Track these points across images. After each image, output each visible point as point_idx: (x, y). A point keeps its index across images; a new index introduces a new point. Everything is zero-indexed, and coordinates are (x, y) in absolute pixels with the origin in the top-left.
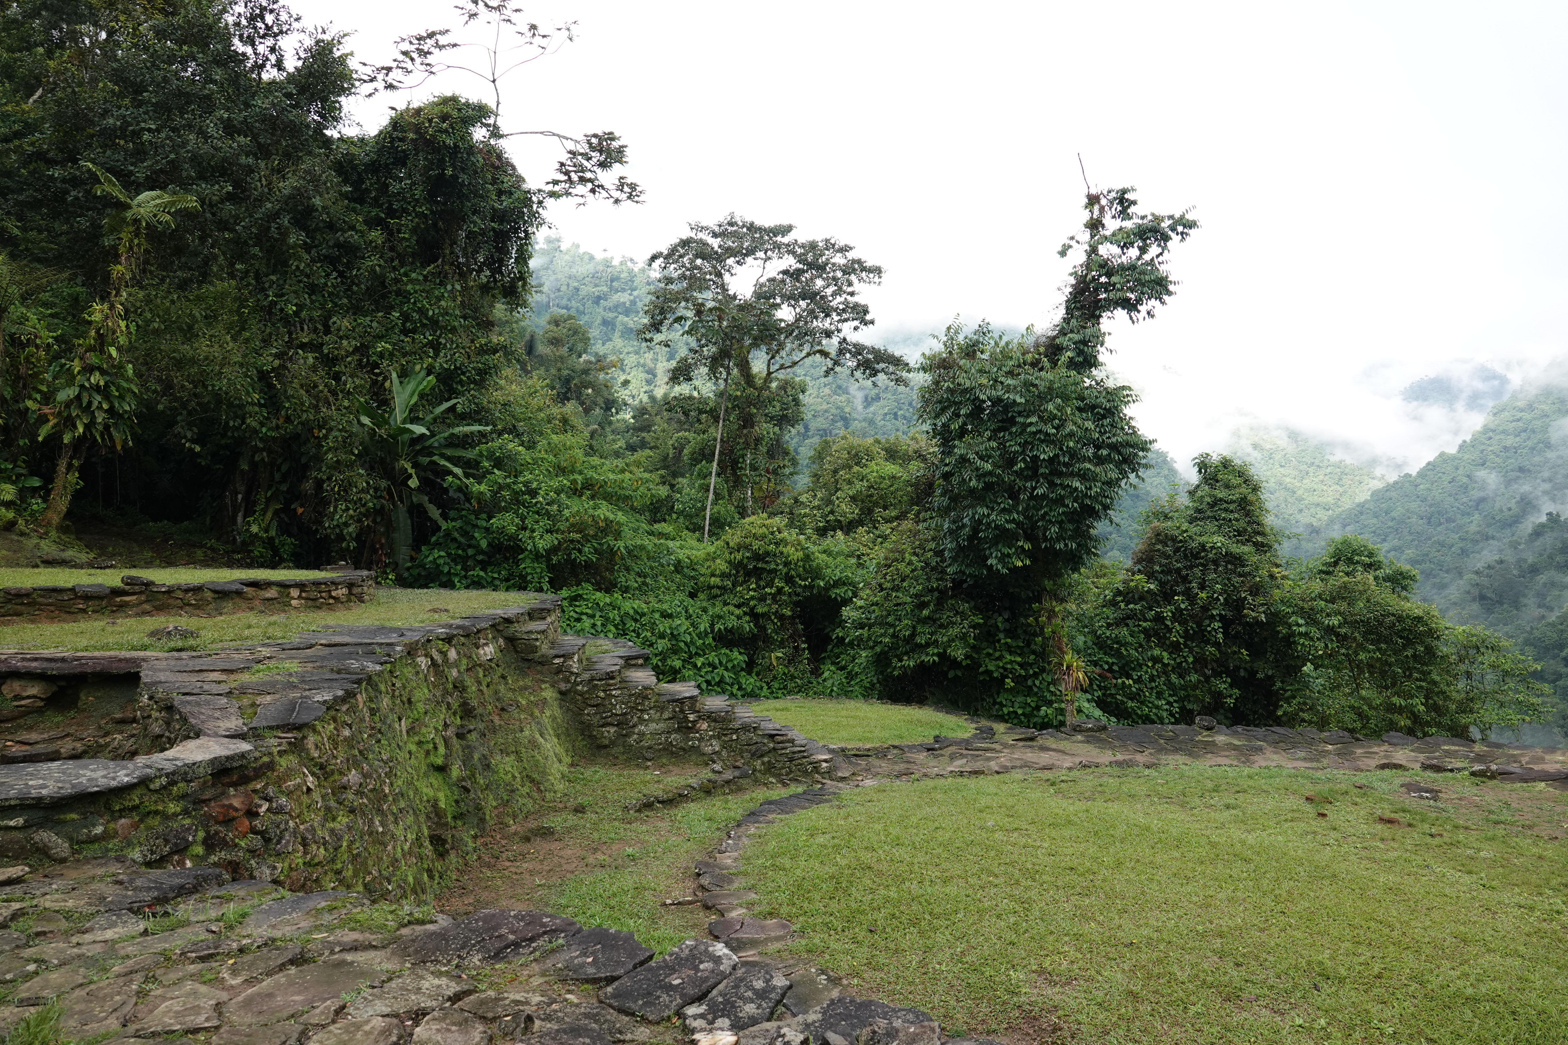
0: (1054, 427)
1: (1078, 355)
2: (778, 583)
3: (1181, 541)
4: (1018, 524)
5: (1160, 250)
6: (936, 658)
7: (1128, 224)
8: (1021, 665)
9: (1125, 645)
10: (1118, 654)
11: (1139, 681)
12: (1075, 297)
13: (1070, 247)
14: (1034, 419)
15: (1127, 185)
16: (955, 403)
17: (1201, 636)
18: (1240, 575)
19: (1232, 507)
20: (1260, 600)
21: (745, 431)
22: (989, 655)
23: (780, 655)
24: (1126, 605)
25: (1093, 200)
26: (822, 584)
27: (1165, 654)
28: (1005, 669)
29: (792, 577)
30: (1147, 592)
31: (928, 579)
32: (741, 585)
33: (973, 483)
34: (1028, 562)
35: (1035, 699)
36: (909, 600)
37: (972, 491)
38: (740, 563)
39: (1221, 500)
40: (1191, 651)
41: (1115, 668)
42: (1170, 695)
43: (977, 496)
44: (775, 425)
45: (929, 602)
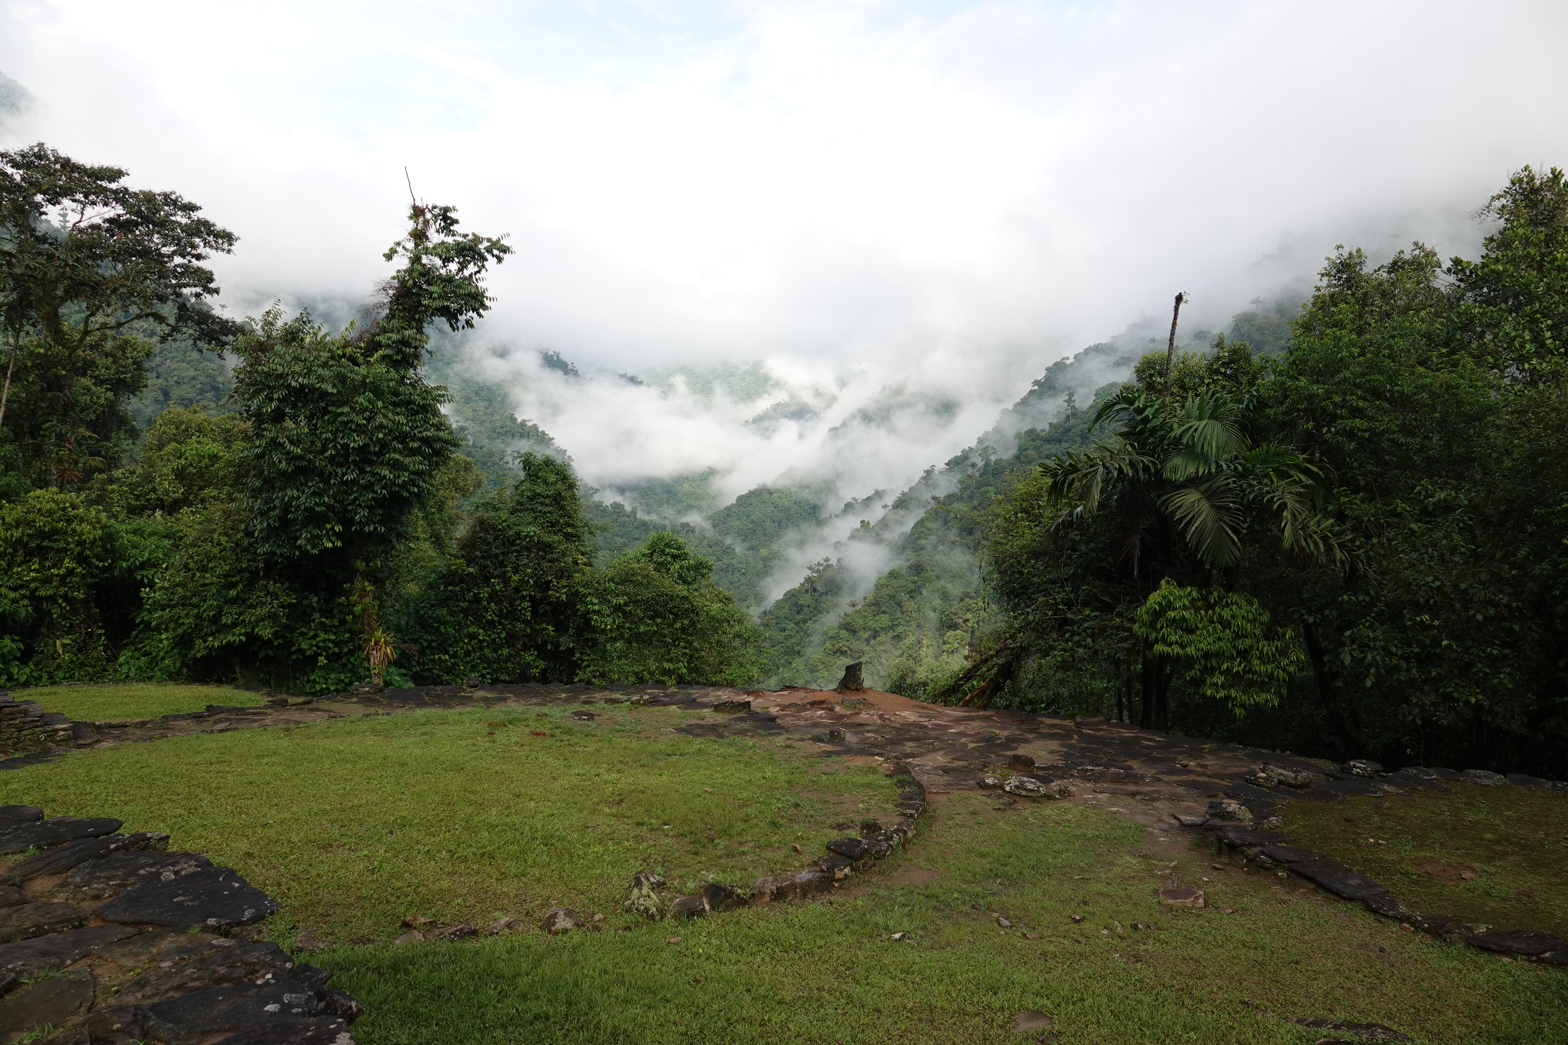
0: (364, 419)
1: (397, 353)
2: (68, 563)
3: (500, 530)
4: (329, 507)
5: (476, 269)
6: (243, 638)
7: (450, 240)
8: (336, 644)
9: (445, 623)
10: (437, 632)
11: (455, 655)
12: (397, 299)
13: (396, 252)
14: (346, 409)
15: (450, 205)
16: (269, 387)
17: (512, 615)
18: (550, 561)
19: (547, 501)
20: (564, 582)
21: (49, 395)
22: (302, 634)
23: (68, 642)
24: (446, 587)
25: (418, 212)
26: (124, 565)
27: (481, 631)
28: (319, 648)
29: (88, 557)
30: (467, 575)
31: (239, 560)
32: (20, 565)
33: (283, 465)
34: (339, 544)
35: (349, 675)
36: (215, 580)
37: (284, 473)
38: (19, 541)
39: (539, 494)
40: (504, 627)
41: (434, 644)
42: (484, 668)
43: (288, 478)
44: (107, 389)
45: (237, 583)
